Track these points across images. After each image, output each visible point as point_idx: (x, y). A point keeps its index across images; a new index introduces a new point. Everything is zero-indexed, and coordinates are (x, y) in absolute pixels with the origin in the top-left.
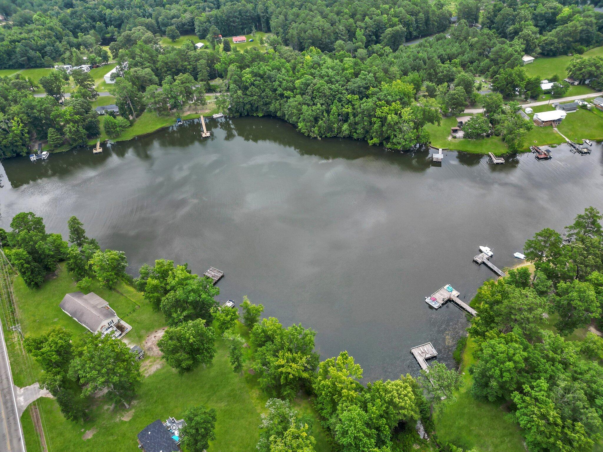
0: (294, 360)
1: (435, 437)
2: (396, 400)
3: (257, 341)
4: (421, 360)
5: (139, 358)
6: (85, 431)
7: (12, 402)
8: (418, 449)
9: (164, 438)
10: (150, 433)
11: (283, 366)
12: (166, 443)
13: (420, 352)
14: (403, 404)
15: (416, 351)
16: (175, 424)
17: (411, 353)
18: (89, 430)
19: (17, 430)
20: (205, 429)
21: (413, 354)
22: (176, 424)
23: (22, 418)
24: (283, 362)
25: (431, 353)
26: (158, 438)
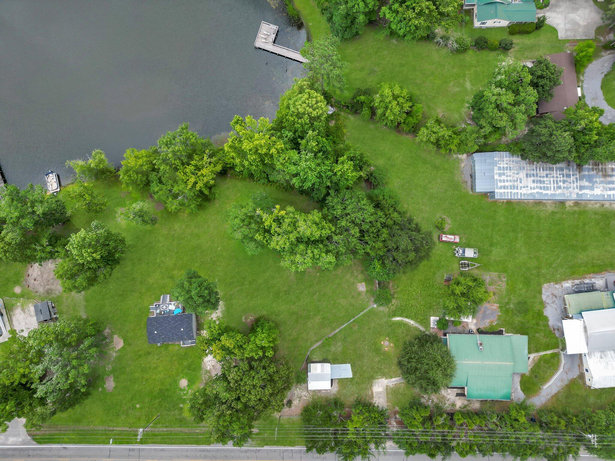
0: (198, 168)
1: (339, 102)
2: (314, 114)
3: (139, 185)
4: (270, 47)
5: (53, 307)
6: (103, 388)
7: (8, 449)
8: (335, 124)
9: (170, 322)
10: (156, 332)
11: (196, 183)
12: (177, 322)
13: (264, 41)
14: (321, 111)
15: (260, 43)
16: (161, 306)
17: (256, 48)
18: (105, 384)
19: (51, 449)
20: (206, 289)
21: (259, 48)
22: (161, 304)
23: (39, 443)
24: (192, 180)
25: (272, 31)
26: (166, 327)
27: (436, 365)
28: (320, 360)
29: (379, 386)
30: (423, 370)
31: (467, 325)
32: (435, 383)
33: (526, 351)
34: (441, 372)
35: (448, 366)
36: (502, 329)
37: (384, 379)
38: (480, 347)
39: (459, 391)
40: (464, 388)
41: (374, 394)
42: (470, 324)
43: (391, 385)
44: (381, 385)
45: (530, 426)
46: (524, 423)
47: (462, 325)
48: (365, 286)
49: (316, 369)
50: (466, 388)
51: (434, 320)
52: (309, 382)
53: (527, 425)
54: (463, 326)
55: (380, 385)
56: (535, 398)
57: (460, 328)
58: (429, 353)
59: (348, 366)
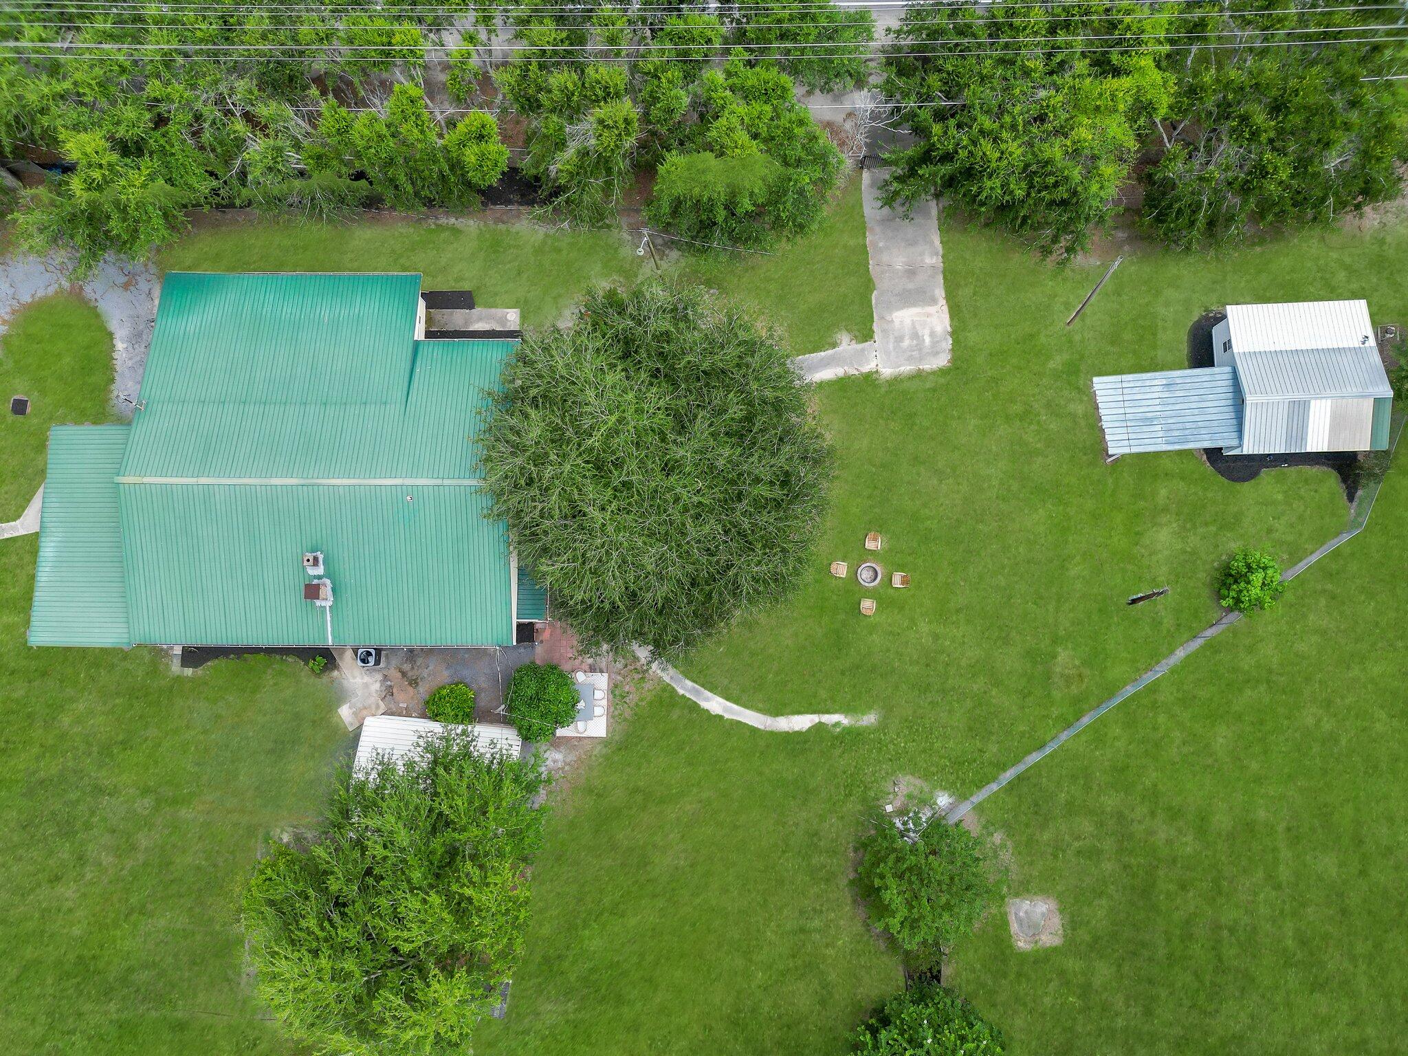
27: (618, 464)
28: (1274, 472)
29: (915, 335)
30: (701, 426)
31: (389, 692)
32: (618, 350)
33: (48, 550)
34: (586, 423)
35: (540, 460)
36: (189, 672)
37: (887, 372)
38: (320, 570)
39: (457, 318)
40: (429, 334)
41: (940, 293)
42: (374, 699)
43: (846, 344)
44: (899, 339)
45: (43, 111)
46: (77, 127)
47: (424, 690)
48: (1014, 927)
49: (1338, 421)
50: (419, 333)
51: (590, 717)
52: (1372, 342)
53: (60, 117)
54: (414, 683)
55: (906, 343)
56: (40, 294)
57: (436, 675)
58: (666, 538)
59: (1118, 443)
